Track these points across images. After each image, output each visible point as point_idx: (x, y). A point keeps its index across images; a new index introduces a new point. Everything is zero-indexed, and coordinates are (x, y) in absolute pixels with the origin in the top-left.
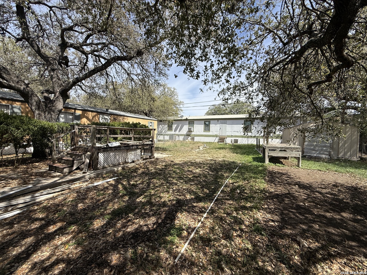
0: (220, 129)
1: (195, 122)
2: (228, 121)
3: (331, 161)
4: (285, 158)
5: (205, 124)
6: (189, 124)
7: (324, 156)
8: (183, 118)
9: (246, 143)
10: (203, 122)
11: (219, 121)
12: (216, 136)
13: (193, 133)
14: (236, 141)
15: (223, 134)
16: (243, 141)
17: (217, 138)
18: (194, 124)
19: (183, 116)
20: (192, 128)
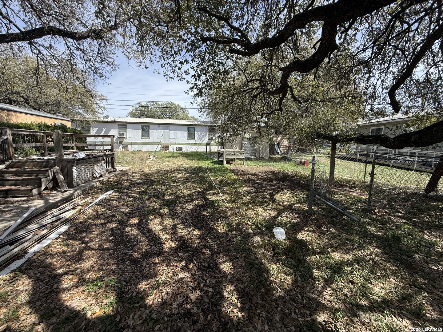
0: (162, 135)
1: (128, 125)
2: (171, 127)
3: (257, 159)
4: (232, 160)
5: (142, 129)
6: (119, 128)
7: (253, 157)
8: (109, 120)
9: (193, 150)
10: (140, 126)
11: (161, 126)
12: (158, 144)
13: (126, 140)
14: (180, 149)
15: (166, 141)
16: (187, 149)
17: (160, 146)
18: (126, 128)
19: (108, 117)
20: (125, 134)
